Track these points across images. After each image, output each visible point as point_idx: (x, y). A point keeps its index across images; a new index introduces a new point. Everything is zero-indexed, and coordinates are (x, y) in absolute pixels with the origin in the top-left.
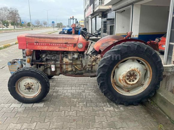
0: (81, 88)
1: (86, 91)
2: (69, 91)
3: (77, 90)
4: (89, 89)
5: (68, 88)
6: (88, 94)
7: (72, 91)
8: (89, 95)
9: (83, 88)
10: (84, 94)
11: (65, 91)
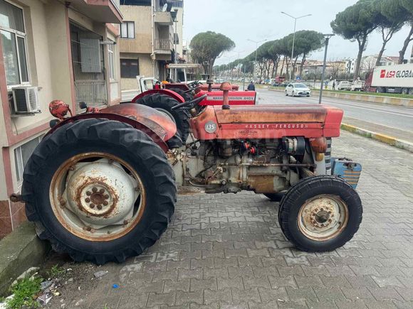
0: (207, 221)
1: (197, 216)
2: (231, 214)
3: (216, 216)
4: (189, 222)
5: (235, 219)
6: (196, 211)
7: (225, 214)
8: (192, 210)
9: (202, 220)
10: (201, 211)
11: (238, 214)
